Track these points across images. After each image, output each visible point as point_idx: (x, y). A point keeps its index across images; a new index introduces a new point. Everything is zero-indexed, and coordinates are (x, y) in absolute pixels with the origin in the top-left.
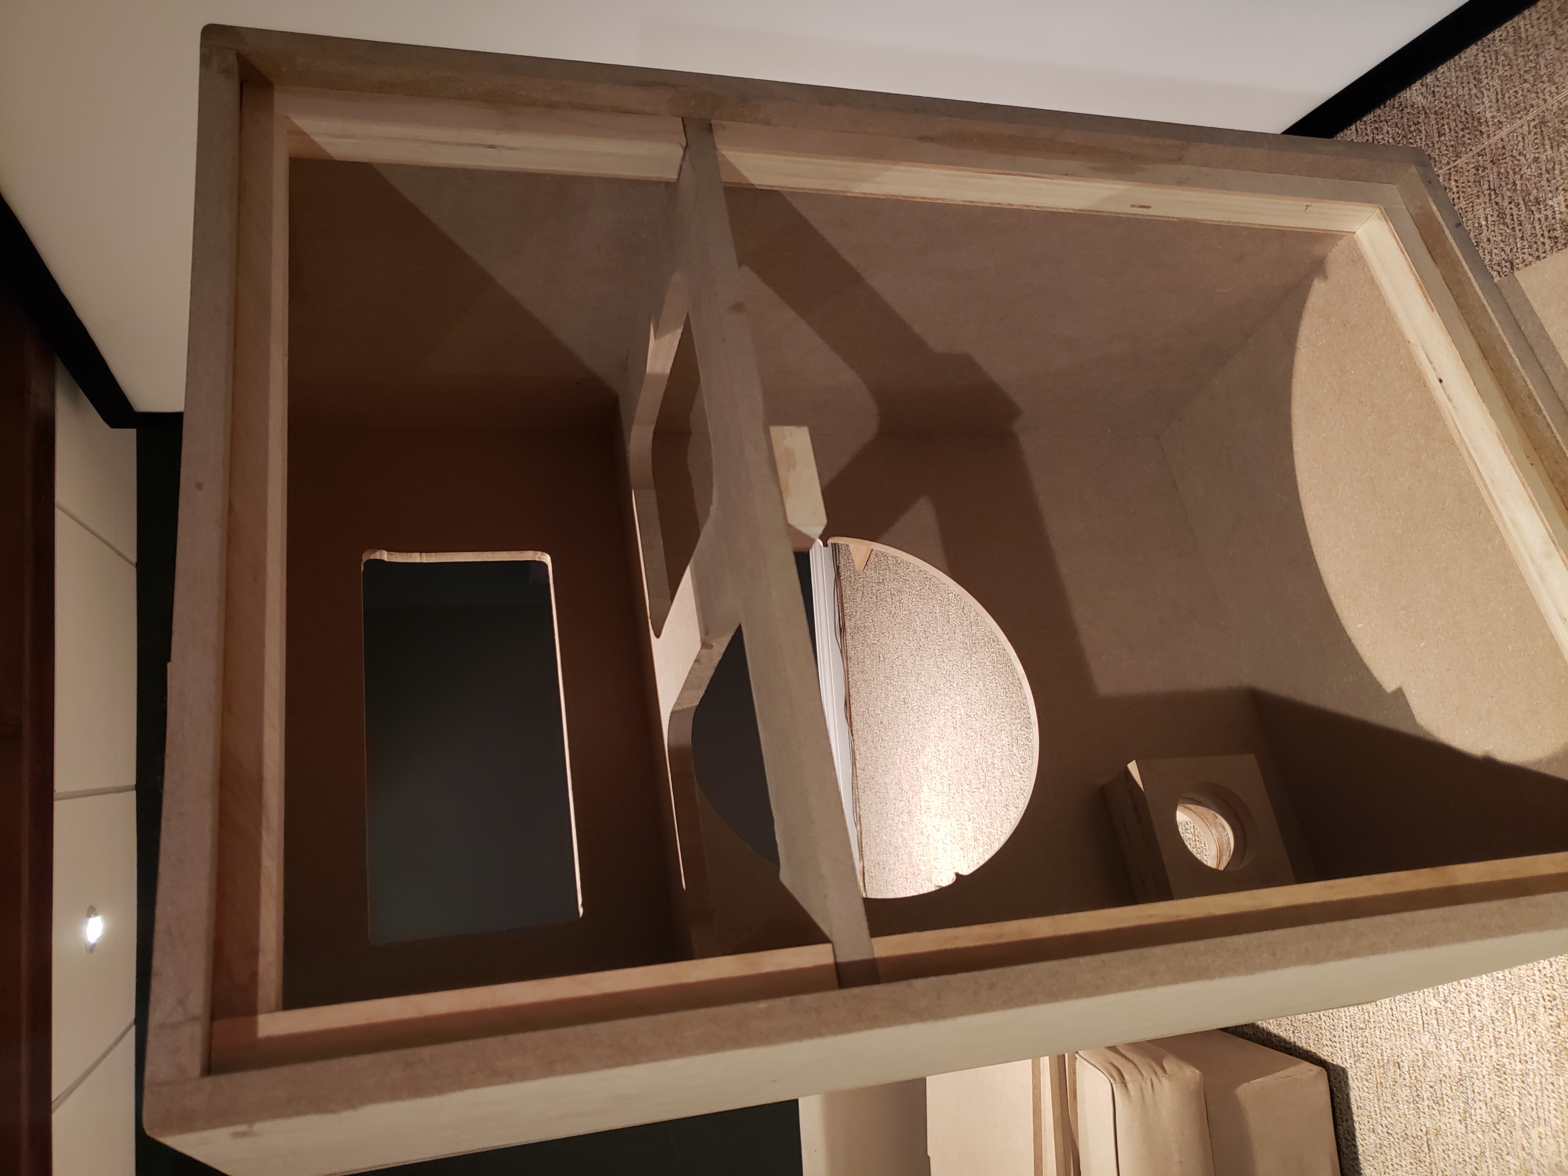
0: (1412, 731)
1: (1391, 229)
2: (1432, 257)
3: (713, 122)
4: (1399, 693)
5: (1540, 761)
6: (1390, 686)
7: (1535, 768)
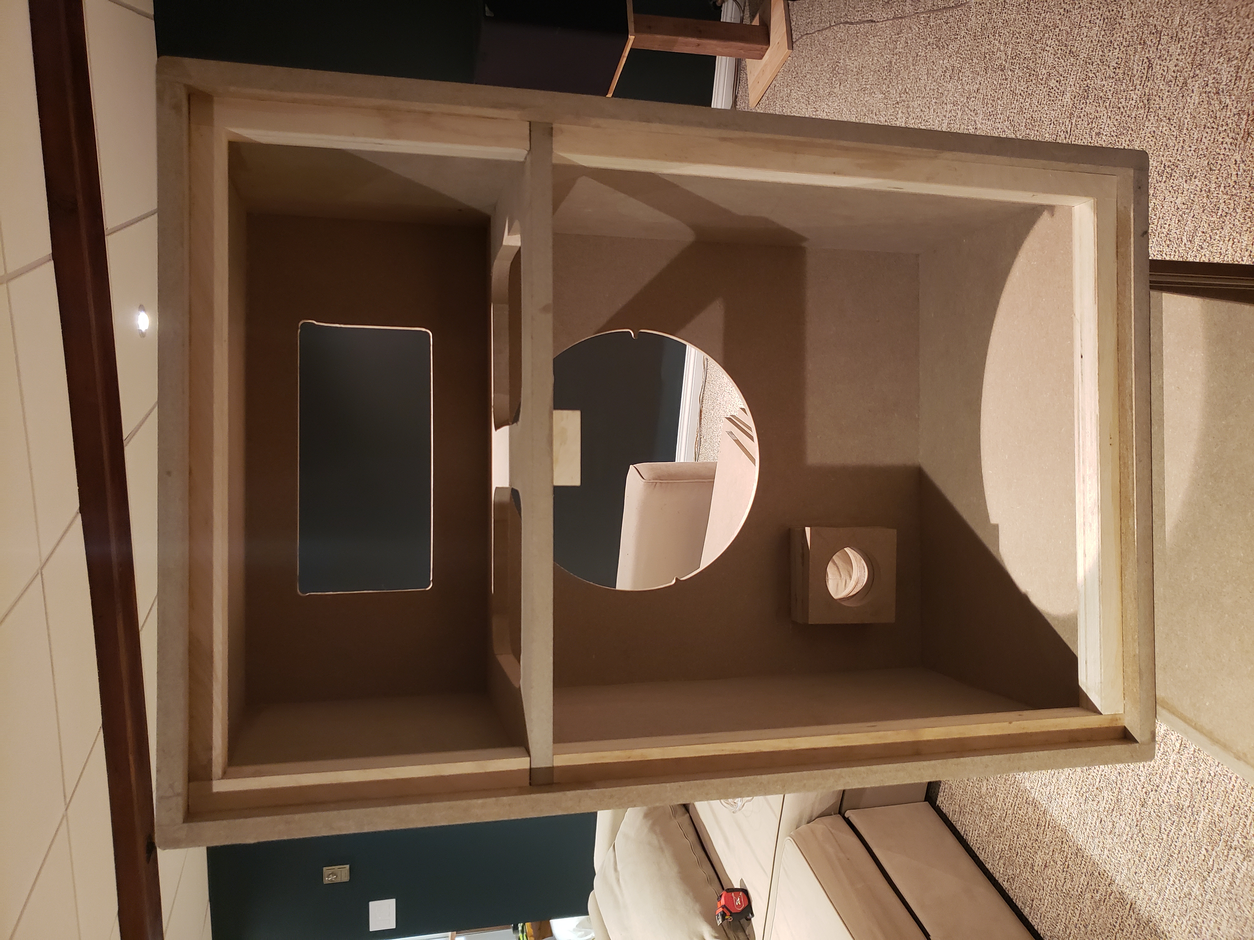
0: (995, 554)
1: (1094, 221)
2: (1117, 252)
3: (554, 126)
4: (996, 527)
5: (1049, 615)
6: (993, 520)
7: (1046, 617)
